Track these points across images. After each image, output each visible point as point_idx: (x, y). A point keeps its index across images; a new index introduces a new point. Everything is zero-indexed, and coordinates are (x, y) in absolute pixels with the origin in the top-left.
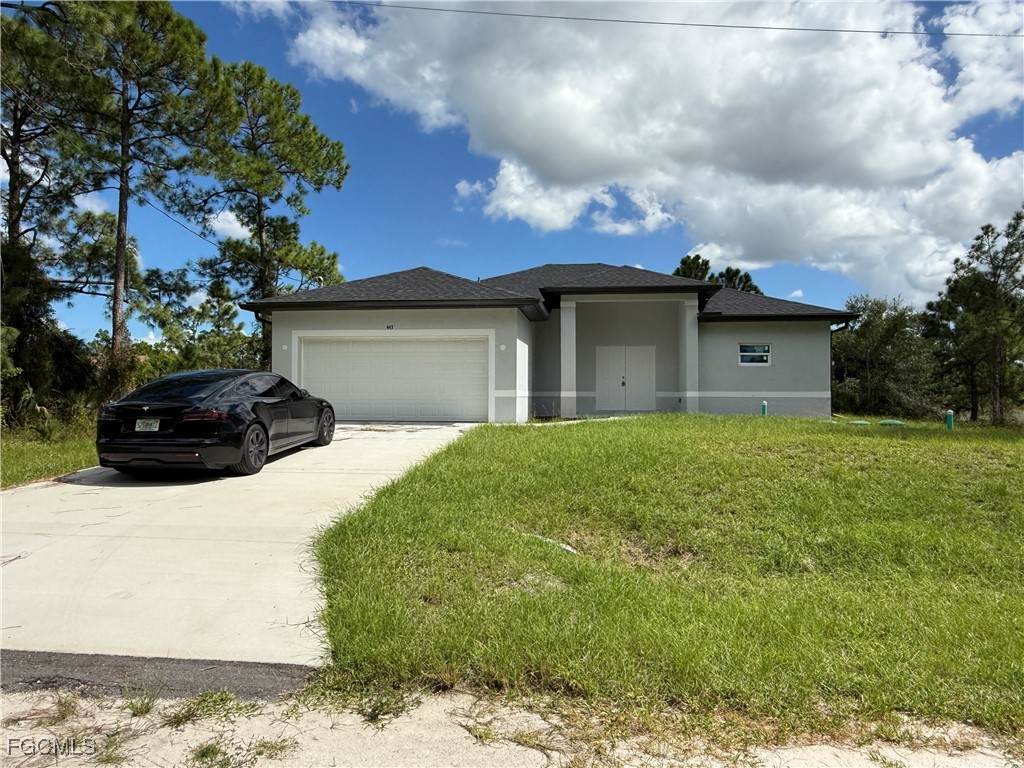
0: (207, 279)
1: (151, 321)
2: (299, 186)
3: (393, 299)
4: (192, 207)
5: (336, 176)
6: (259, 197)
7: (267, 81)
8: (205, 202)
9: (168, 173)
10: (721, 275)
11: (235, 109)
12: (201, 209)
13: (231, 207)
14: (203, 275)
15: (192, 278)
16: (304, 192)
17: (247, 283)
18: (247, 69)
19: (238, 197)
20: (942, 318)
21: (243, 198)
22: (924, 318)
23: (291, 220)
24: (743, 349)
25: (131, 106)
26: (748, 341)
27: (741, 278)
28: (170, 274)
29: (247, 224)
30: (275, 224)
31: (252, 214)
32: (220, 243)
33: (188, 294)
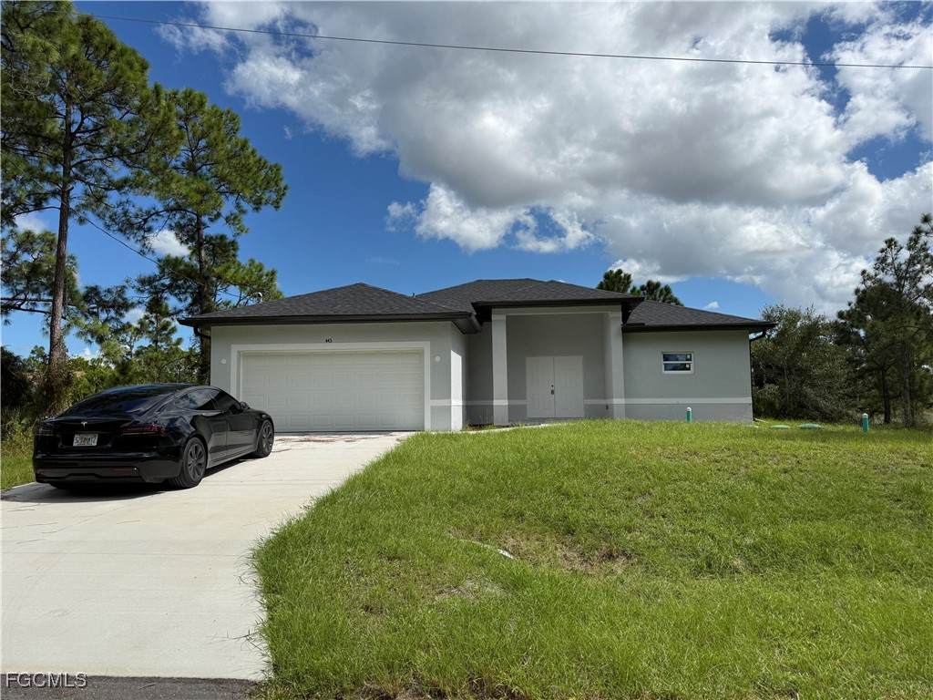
0: (146, 295)
1: (89, 337)
2: (238, 206)
3: (332, 313)
4: (131, 225)
5: (274, 197)
6: (199, 216)
7: (207, 107)
8: (145, 221)
9: (109, 193)
10: (643, 288)
11: (175, 133)
12: (140, 228)
13: (170, 225)
14: (142, 292)
15: (131, 295)
16: (243, 212)
17: (186, 299)
18: (188, 95)
19: (178, 216)
20: (852, 326)
21: (183, 217)
22: (835, 326)
23: (230, 237)
24: (666, 358)
25: (73, 130)
26: (670, 350)
27: (662, 290)
28: (109, 291)
29: (186, 242)
30: (213, 242)
31: (190, 233)
32: (159, 261)
33: (126, 310)
